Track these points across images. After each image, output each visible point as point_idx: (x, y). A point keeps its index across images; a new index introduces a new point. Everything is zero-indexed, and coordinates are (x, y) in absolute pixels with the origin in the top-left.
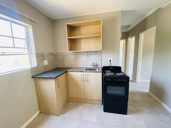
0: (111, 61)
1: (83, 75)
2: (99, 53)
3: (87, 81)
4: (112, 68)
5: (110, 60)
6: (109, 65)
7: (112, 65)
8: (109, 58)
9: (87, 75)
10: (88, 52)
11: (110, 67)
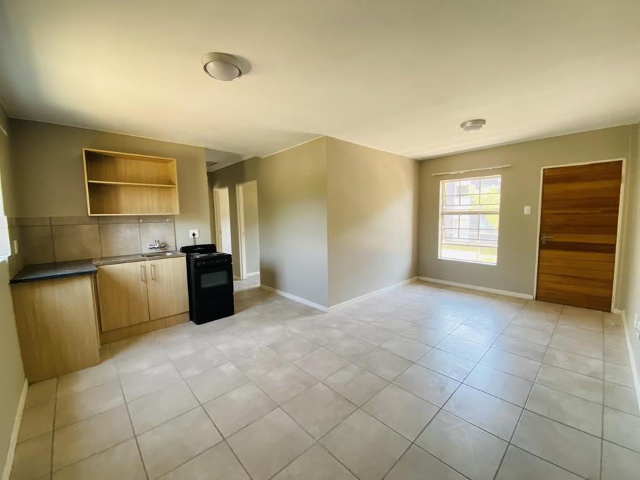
0: (196, 237)
1: (144, 267)
2: (168, 220)
3: (155, 280)
4: (199, 249)
5: (194, 235)
6: (191, 244)
7: (198, 243)
8: (191, 231)
9: (154, 266)
10: (139, 217)
11: (195, 247)
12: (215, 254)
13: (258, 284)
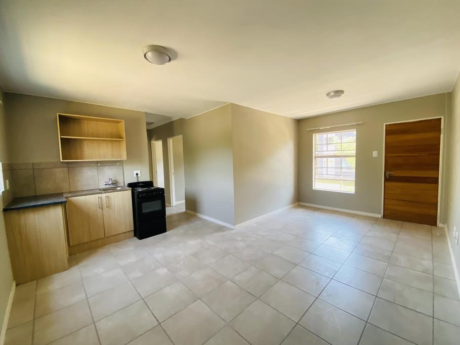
0: (138, 176)
1: (101, 198)
2: (118, 164)
3: (109, 207)
4: (141, 184)
7: (140, 180)
8: (135, 172)
9: (108, 197)
10: (97, 162)
11: (138, 183)
12: (152, 188)
13: (184, 210)
